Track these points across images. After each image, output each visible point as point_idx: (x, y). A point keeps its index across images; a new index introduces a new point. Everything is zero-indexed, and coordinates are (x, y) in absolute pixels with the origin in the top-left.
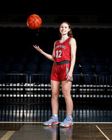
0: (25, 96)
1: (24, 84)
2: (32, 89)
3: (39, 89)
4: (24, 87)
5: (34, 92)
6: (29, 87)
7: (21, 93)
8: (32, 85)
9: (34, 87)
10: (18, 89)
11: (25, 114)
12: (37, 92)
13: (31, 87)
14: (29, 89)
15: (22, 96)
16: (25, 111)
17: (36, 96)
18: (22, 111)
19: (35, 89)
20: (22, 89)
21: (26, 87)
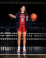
0: (6, 39)
1: (5, 33)
2: (9, 36)
3: (13, 36)
4: (5, 35)
5: (10, 37)
6: (7, 34)
7: (3, 37)
8: (9, 33)
9: (10, 35)
10: (2, 36)
11: (5, 49)
12: (12, 37)
13: (9, 34)
14: (7, 36)
15: (4, 39)
16: (5, 47)
17: (11, 39)
18: (4, 48)
19: (11, 36)
20: (4, 36)
21: (6, 34)
